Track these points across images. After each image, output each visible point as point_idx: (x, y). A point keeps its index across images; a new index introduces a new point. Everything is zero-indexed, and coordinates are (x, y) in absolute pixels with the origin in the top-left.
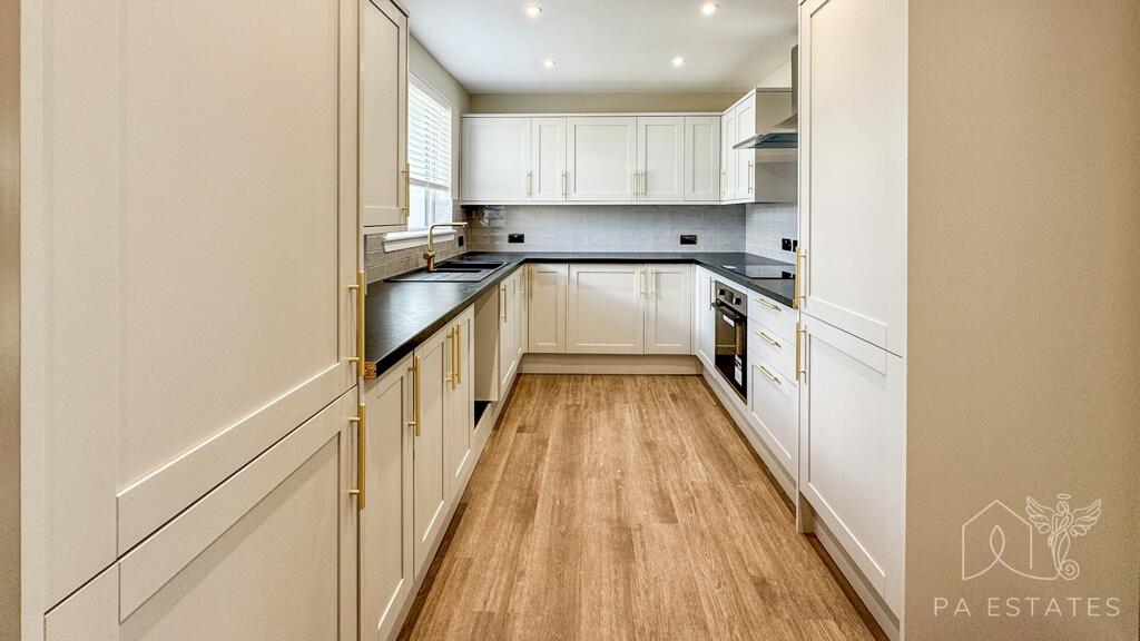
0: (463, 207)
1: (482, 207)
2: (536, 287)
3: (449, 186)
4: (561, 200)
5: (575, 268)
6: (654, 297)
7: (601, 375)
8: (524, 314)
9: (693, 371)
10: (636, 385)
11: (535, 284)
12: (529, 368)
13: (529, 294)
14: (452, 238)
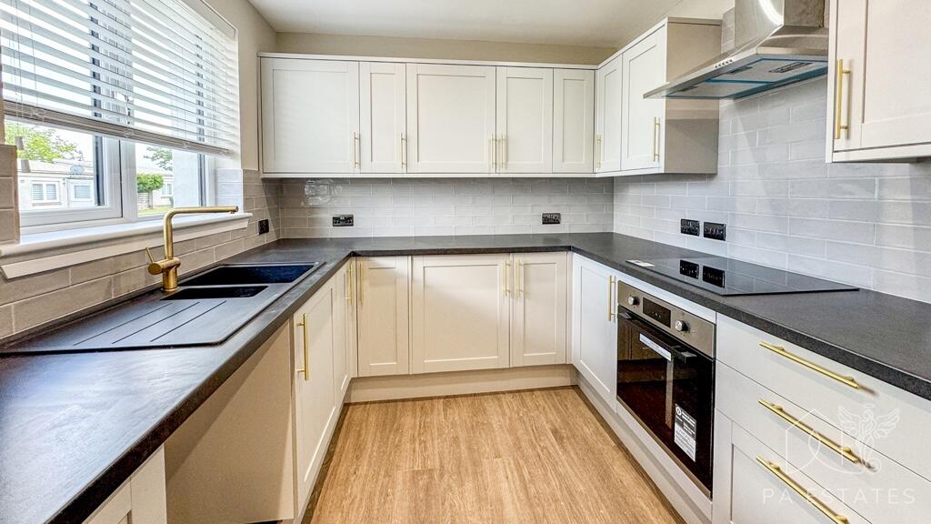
0: (264, 180)
1: (302, 181)
2: (368, 291)
3: (238, 150)
4: (400, 173)
5: (420, 262)
6: (522, 294)
7: (454, 396)
8: (352, 326)
9: (566, 381)
10: (504, 414)
11: (366, 284)
12: (360, 395)
13: (359, 298)
14: (245, 224)
